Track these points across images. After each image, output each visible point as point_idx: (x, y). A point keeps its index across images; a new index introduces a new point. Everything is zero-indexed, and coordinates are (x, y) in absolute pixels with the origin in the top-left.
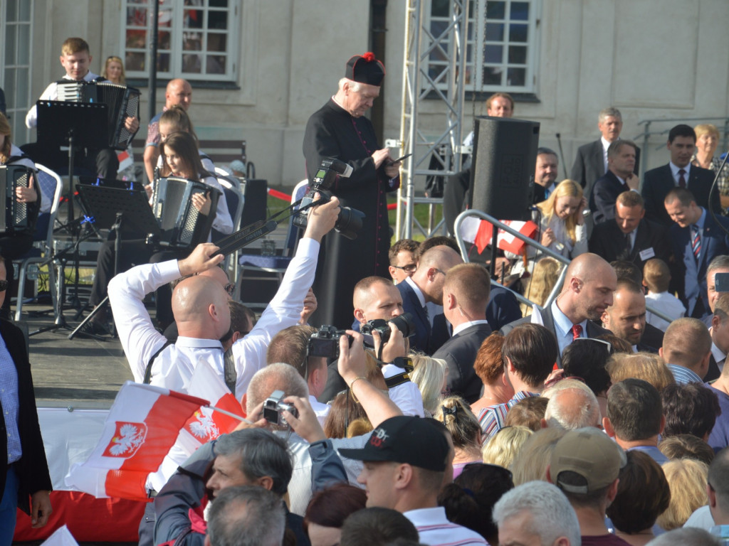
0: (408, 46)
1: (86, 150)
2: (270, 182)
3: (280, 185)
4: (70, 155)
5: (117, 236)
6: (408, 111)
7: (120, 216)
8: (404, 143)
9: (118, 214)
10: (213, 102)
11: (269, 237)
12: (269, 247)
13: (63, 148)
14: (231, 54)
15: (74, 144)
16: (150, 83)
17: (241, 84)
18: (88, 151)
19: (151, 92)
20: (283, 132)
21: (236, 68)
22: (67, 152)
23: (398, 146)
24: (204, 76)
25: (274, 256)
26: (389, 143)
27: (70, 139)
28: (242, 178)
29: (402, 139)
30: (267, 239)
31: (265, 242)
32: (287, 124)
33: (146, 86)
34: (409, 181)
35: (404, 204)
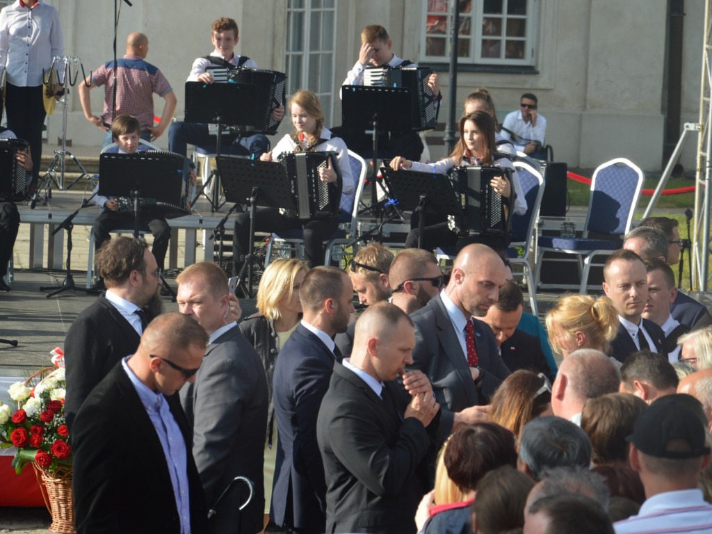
0: (707, 31)
1: (389, 133)
2: (569, 165)
3: (578, 167)
4: (374, 139)
5: (421, 218)
6: (707, 95)
7: (423, 199)
8: (703, 127)
9: (422, 197)
10: (512, 86)
11: (569, 219)
12: (569, 229)
13: (367, 132)
14: (529, 39)
15: (378, 128)
16: (451, 67)
17: (539, 69)
18: (391, 134)
19: (452, 76)
20: (581, 115)
21: (535, 53)
22: (371, 135)
23: (697, 130)
24: (503, 61)
25: (574, 238)
26: (687, 127)
27: (374, 123)
28: (543, 161)
29: (701, 123)
30: (566, 221)
31: (565, 224)
32: (584, 107)
33: (447, 71)
34: (708, 164)
35: (702, 187)
